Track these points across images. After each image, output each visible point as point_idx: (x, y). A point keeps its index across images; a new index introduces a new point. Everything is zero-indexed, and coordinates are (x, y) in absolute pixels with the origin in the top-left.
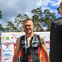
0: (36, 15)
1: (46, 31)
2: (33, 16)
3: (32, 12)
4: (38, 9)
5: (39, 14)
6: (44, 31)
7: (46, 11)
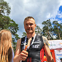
0: (46, 26)
1: (56, 39)
2: (44, 27)
3: (43, 24)
4: (48, 21)
5: (48, 25)
6: (54, 40)
7: (54, 22)
